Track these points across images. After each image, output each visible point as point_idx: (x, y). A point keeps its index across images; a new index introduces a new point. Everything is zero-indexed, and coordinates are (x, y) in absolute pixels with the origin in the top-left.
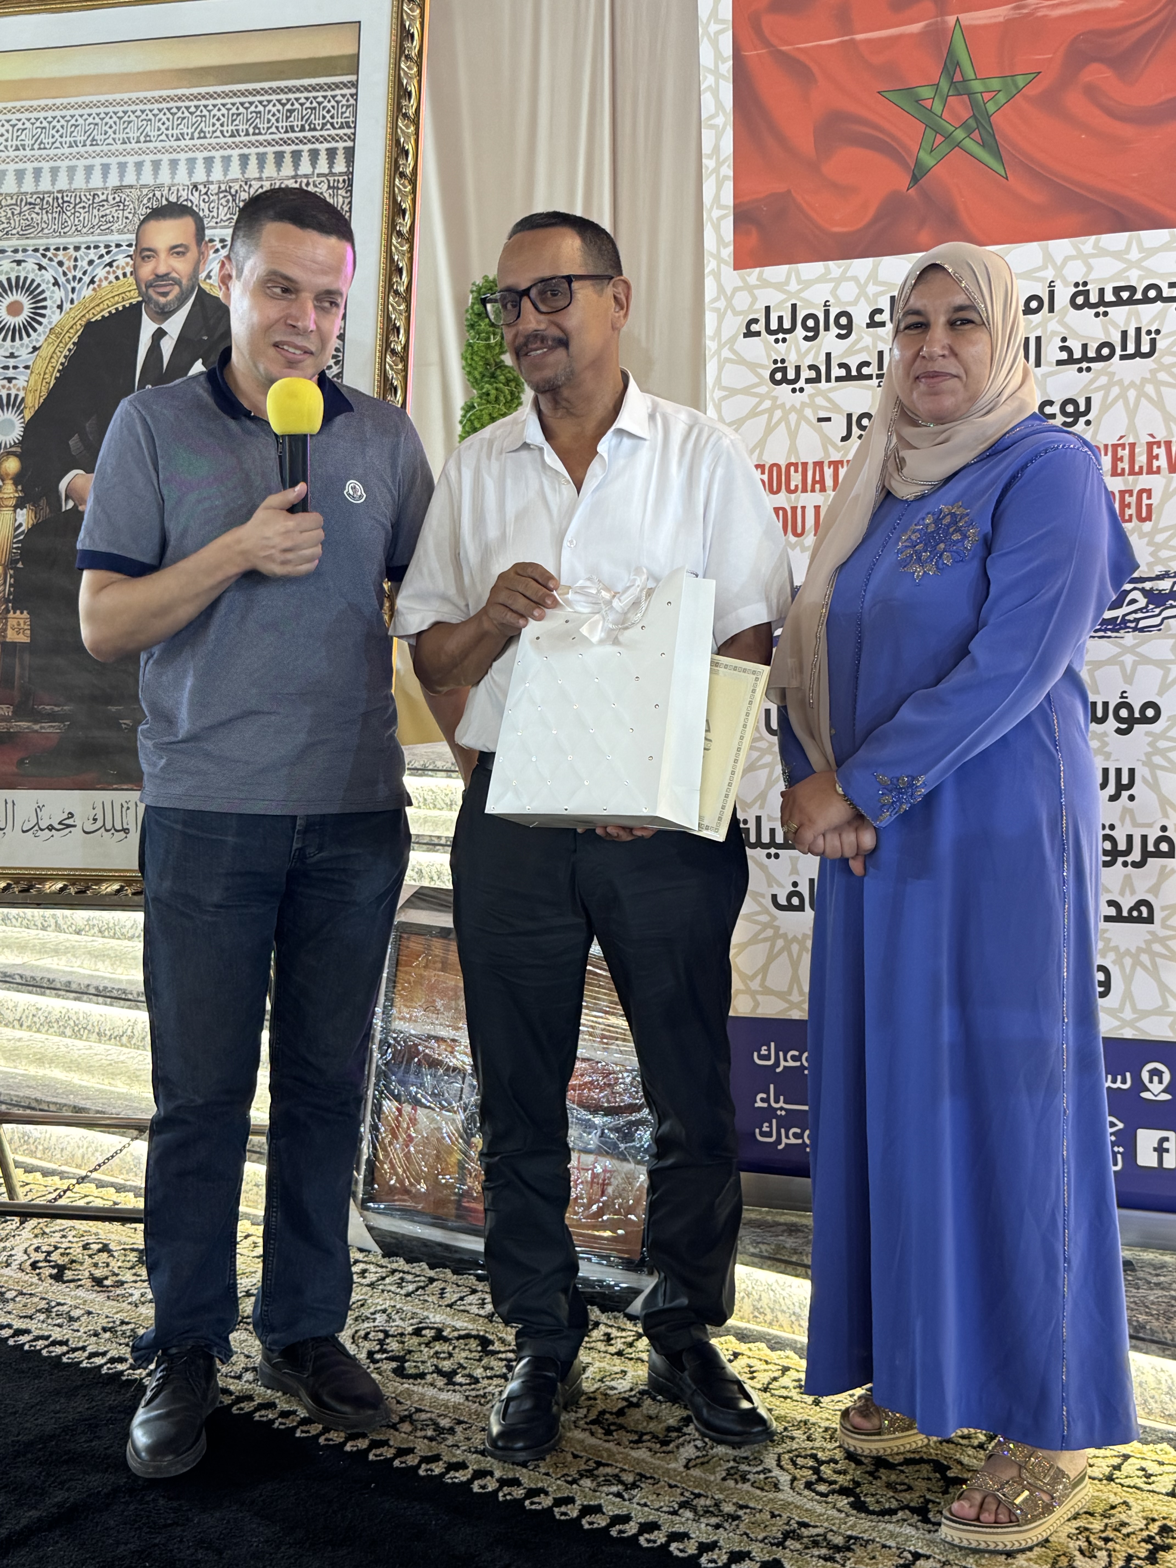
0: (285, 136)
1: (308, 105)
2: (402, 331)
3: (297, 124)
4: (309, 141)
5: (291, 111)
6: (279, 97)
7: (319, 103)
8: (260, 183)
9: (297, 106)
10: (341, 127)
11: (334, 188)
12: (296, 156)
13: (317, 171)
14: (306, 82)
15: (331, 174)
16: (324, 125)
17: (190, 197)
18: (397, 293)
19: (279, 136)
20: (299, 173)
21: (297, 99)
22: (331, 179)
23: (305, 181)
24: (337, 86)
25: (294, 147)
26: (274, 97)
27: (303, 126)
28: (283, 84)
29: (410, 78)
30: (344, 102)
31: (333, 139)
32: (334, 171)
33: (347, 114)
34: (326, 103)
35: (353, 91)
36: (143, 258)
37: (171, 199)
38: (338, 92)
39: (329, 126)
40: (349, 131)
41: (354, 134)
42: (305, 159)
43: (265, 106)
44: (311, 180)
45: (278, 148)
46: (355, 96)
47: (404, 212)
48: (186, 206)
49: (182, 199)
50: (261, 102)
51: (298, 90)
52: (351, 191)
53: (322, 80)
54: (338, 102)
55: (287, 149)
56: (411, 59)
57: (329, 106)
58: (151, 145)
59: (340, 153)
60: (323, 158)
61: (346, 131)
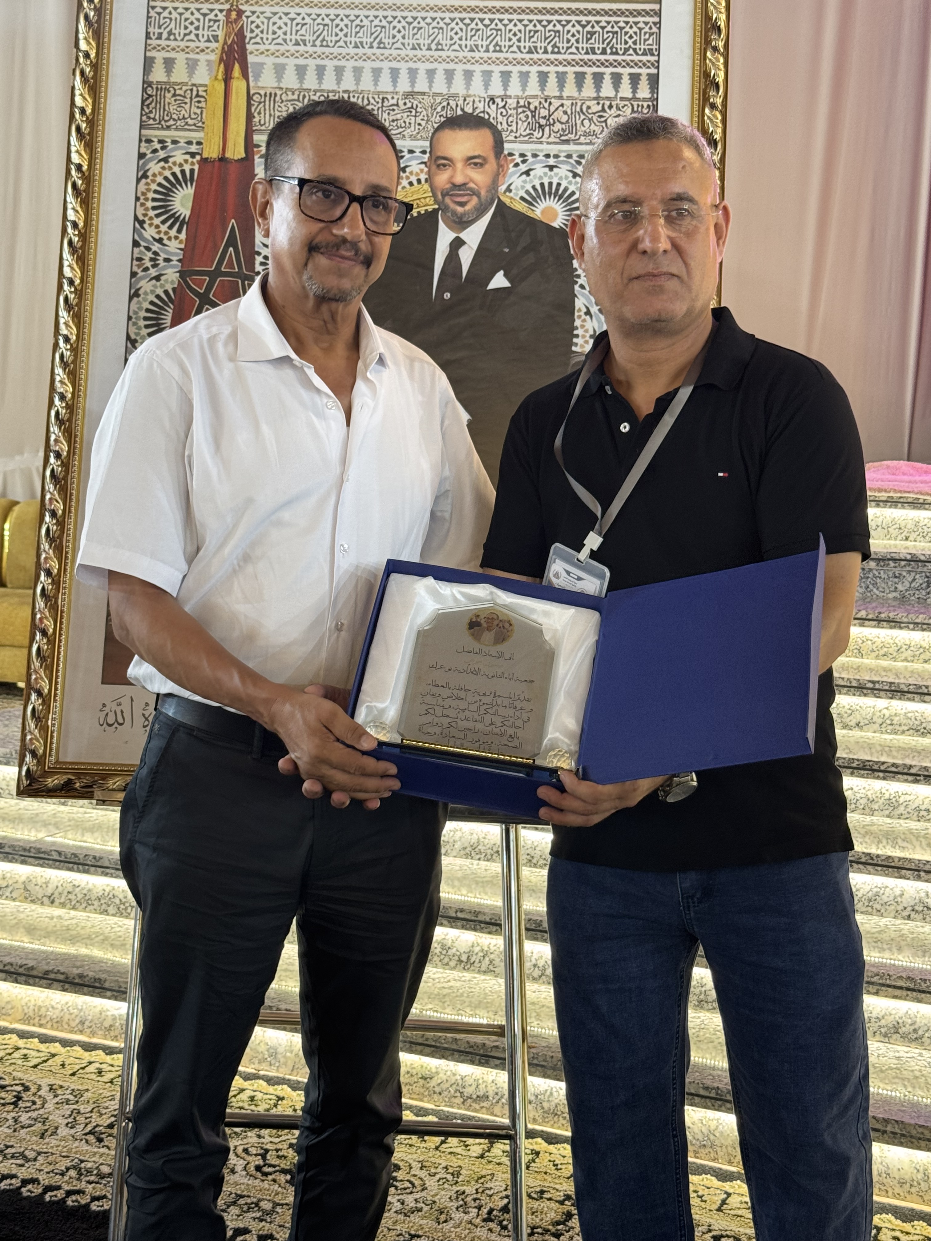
0: (586, 57)
1: (609, 28)
3: (600, 46)
4: (611, 64)
6: (578, 18)
7: (621, 29)
8: (560, 102)
9: (597, 28)
10: (645, 54)
12: (598, 78)
13: (619, 95)
14: (607, 6)
15: (635, 98)
16: (626, 50)
17: (487, 109)
19: (580, 56)
20: (601, 95)
21: (598, 22)
22: (635, 104)
23: (608, 103)
24: (639, 13)
25: (595, 69)
26: (573, 18)
27: (604, 49)
28: (582, 5)
29: (719, 13)
30: (647, 29)
31: (636, 64)
32: (637, 96)
33: (650, 42)
34: (627, 29)
35: (656, 19)
36: (438, 166)
37: (466, 110)
38: (640, 19)
39: (631, 51)
40: (653, 59)
41: (658, 62)
42: (607, 82)
43: (564, 26)
44: (614, 103)
45: (578, 69)
46: (658, 24)
48: (483, 118)
49: (477, 111)
50: (559, 22)
51: (598, 13)
53: (623, 6)
54: (640, 29)
55: (589, 70)
57: (631, 32)
58: (444, 54)
59: (644, 79)
60: (626, 82)
61: (649, 58)
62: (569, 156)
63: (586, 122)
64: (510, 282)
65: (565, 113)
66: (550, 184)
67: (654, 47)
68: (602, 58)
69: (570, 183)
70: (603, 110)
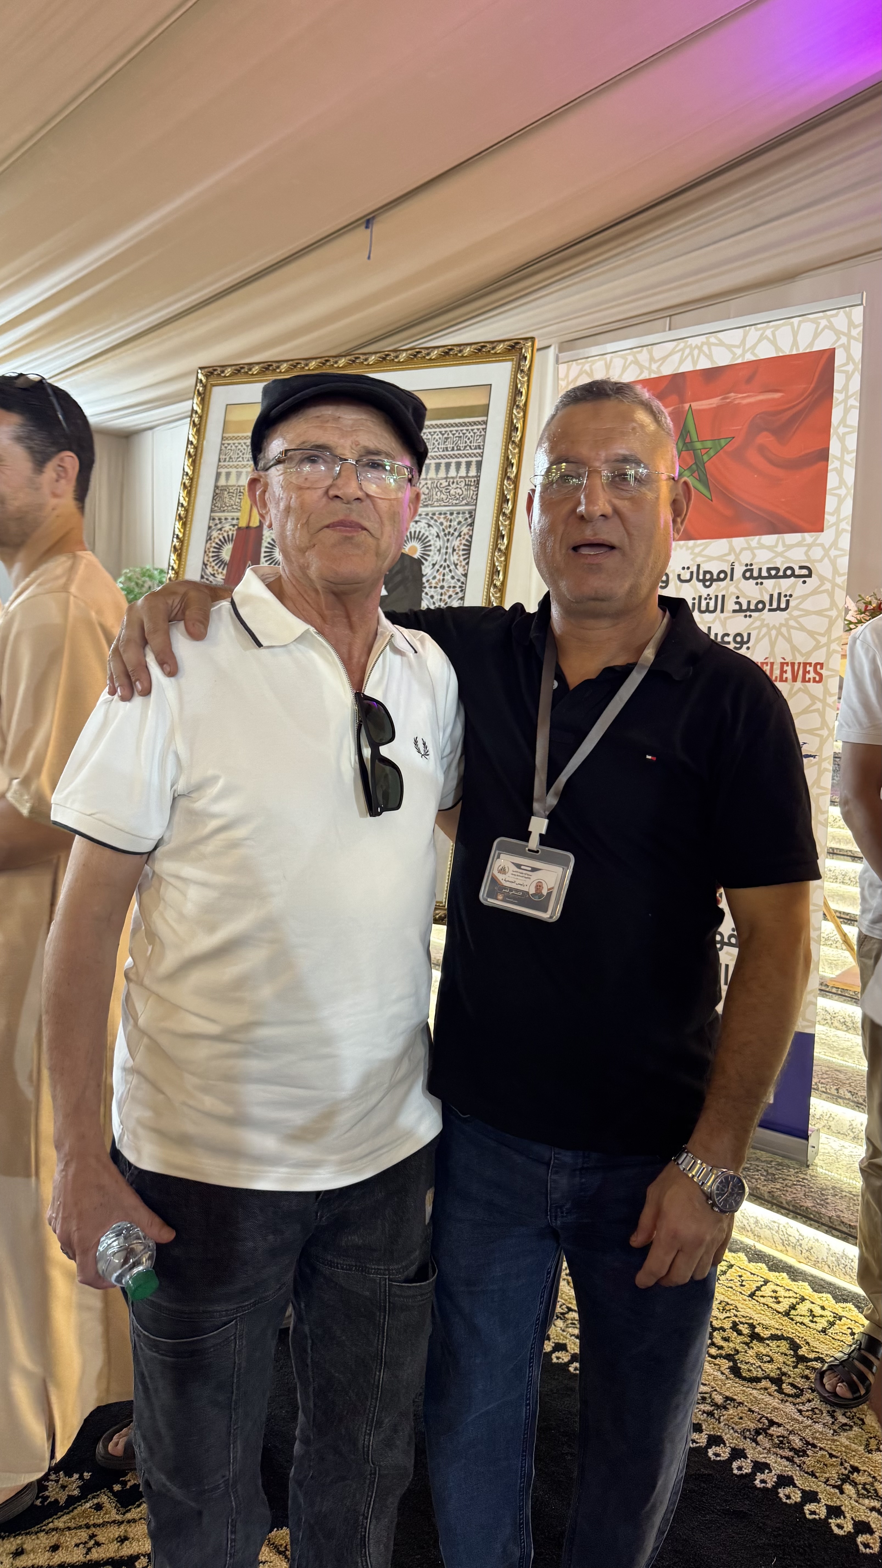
0: (442, 453)
1: (457, 435)
2: (501, 573)
3: (450, 446)
4: (456, 457)
5: (447, 438)
6: (440, 430)
7: (464, 434)
8: (425, 482)
9: (451, 435)
10: (475, 449)
11: (468, 485)
12: (448, 465)
13: (459, 475)
14: (457, 421)
15: (467, 477)
16: (466, 447)
18: (500, 550)
19: (439, 453)
20: (449, 476)
21: (451, 431)
22: (467, 480)
23: (452, 480)
24: (475, 423)
25: (447, 460)
26: (438, 430)
27: (453, 447)
28: (443, 422)
29: (518, 419)
30: (478, 433)
31: (470, 455)
32: (469, 475)
33: (479, 441)
34: (467, 434)
35: (484, 426)
38: (475, 427)
39: (468, 448)
40: (479, 451)
41: (483, 453)
42: (453, 467)
43: (432, 435)
44: (455, 480)
45: (437, 461)
46: (485, 429)
47: (508, 501)
50: (430, 433)
51: (452, 426)
52: (478, 487)
53: (466, 420)
54: (475, 433)
55: (443, 461)
56: (520, 407)
57: (469, 435)
59: (474, 464)
60: (463, 466)
61: (478, 451)
62: (427, 515)
63: (439, 493)
64: (388, 591)
65: (428, 488)
66: (415, 532)
67: (482, 444)
68: (451, 453)
69: (426, 531)
70: (449, 485)
